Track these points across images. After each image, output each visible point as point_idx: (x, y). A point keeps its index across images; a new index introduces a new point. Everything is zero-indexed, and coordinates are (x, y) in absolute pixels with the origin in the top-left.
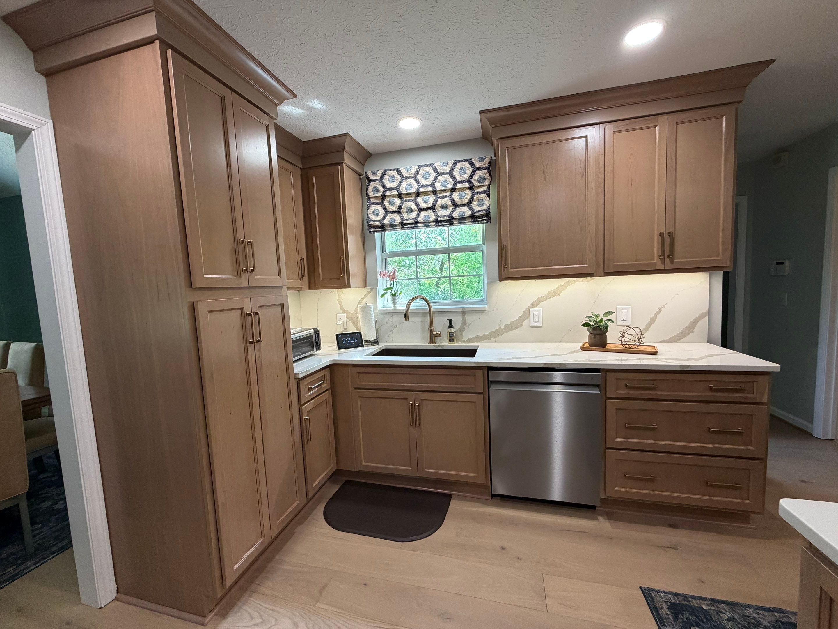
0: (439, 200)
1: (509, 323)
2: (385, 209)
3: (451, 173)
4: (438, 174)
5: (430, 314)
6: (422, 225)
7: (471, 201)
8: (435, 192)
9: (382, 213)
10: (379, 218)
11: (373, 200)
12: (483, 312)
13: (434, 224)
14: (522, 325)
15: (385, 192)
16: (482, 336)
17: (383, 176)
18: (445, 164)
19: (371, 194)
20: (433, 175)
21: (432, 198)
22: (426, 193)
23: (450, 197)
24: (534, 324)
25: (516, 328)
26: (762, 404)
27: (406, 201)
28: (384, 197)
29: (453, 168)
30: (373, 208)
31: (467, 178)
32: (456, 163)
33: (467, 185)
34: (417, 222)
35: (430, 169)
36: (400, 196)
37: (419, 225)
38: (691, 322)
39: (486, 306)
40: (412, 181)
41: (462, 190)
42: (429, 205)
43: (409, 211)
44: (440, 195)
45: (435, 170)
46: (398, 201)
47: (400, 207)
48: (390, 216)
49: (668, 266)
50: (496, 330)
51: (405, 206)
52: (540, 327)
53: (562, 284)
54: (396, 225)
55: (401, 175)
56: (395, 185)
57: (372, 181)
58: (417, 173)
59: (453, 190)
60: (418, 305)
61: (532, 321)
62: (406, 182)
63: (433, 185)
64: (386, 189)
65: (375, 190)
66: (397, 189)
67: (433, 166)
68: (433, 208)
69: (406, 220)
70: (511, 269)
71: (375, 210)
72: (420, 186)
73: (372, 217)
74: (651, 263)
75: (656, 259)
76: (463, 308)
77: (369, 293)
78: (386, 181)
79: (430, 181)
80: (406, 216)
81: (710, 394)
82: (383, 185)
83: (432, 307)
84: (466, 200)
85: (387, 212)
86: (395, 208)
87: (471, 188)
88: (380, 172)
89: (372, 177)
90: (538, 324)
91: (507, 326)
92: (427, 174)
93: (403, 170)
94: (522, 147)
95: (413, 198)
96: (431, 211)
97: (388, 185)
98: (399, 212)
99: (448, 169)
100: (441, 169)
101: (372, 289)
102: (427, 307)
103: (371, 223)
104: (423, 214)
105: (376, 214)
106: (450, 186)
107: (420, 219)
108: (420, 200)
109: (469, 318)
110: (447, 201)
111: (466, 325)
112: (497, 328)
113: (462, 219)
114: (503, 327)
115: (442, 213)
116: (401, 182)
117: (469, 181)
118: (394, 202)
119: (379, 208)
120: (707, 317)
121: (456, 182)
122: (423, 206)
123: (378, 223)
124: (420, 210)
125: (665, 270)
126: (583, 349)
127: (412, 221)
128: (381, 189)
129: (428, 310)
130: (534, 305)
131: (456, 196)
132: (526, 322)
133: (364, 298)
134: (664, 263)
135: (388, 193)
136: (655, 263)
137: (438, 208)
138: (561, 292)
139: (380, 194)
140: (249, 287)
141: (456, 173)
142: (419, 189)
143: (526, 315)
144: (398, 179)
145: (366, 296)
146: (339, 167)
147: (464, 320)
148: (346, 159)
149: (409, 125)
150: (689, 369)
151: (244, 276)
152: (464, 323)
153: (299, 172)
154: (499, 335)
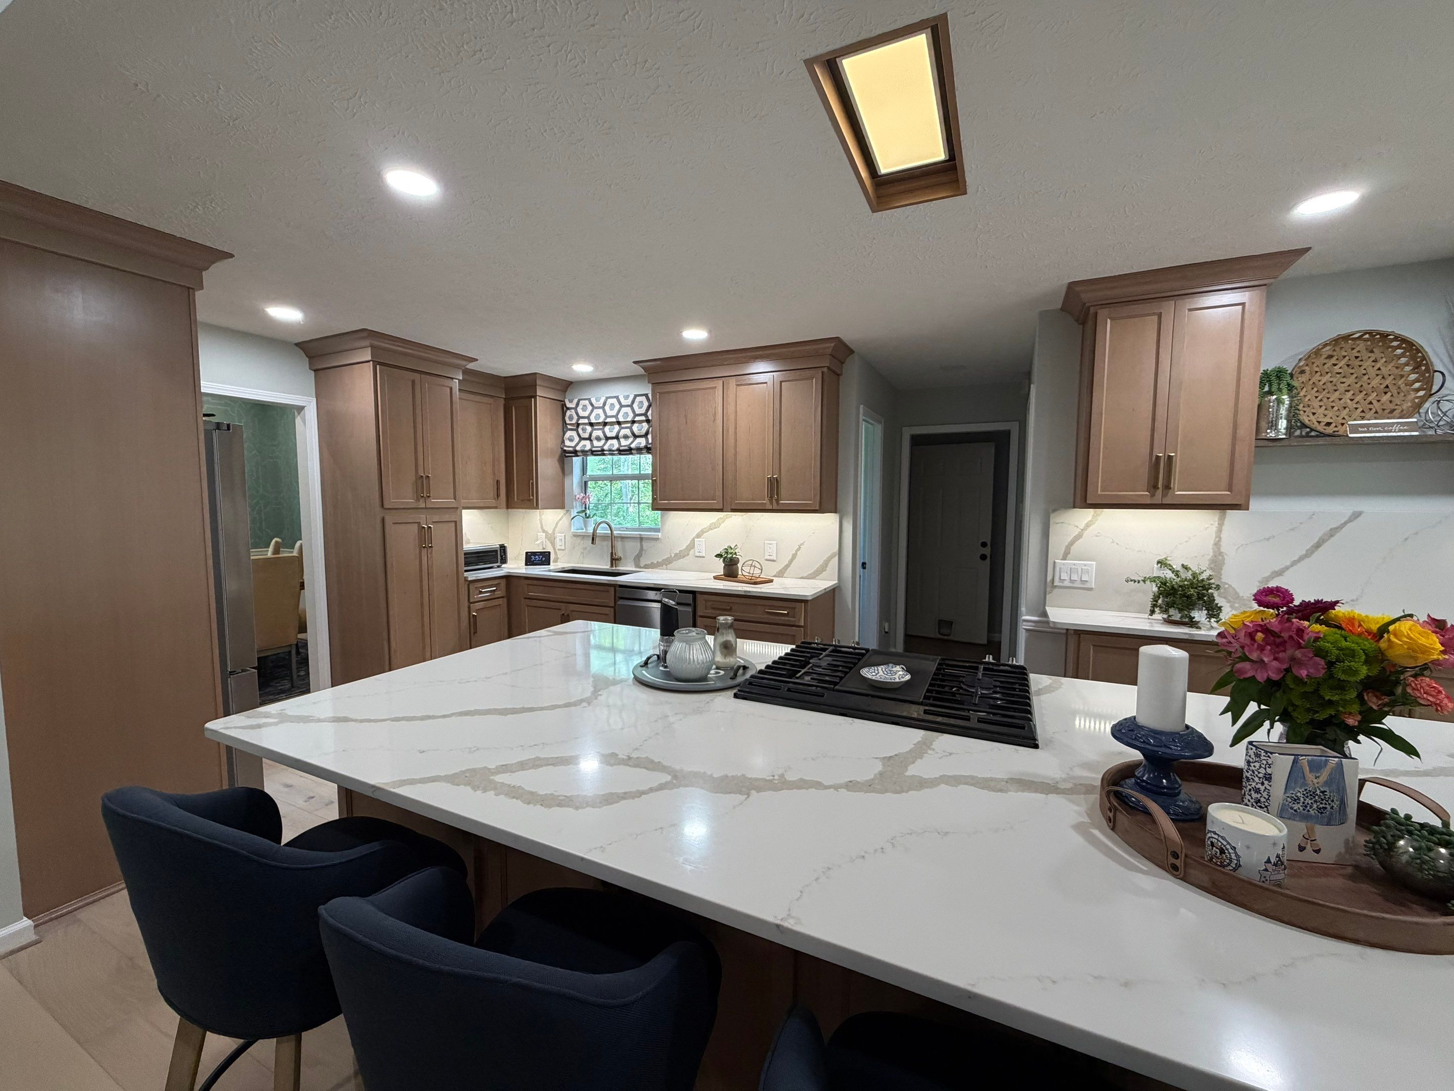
0: (622, 430)
1: (678, 552)
2: (579, 435)
3: (631, 406)
4: (622, 406)
5: (612, 538)
6: (607, 452)
7: (647, 434)
8: (619, 423)
9: (577, 439)
10: (573, 444)
11: (569, 427)
12: (657, 539)
13: (617, 452)
14: (688, 555)
15: (578, 420)
16: (655, 562)
17: (578, 404)
18: (627, 397)
19: (568, 422)
20: (617, 406)
21: (617, 427)
22: (612, 424)
23: (631, 428)
24: (698, 554)
25: (684, 557)
26: (799, 626)
27: (595, 429)
28: (578, 425)
29: (633, 402)
30: (569, 434)
31: (643, 412)
32: (636, 396)
33: (643, 418)
34: (603, 450)
35: (614, 401)
36: (591, 424)
37: (605, 452)
38: (824, 561)
39: (660, 534)
40: (600, 411)
41: (640, 422)
42: (614, 434)
43: (598, 439)
44: (623, 426)
45: (620, 403)
46: (589, 428)
47: (591, 435)
48: (583, 442)
49: (775, 507)
50: (668, 558)
51: (595, 434)
52: (703, 557)
53: (722, 517)
54: (587, 451)
55: (592, 404)
56: (586, 414)
57: (568, 409)
58: (605, 404)
59: (633, 422)
60: (602, 530)
61: (696, 552)
62: (596, 411)
63: (616, 416)
64: (579, 417)
65: (571, 418)
66: (588, 418)
67: (617, 398)
68: (617, 437)
69: (595, 447)
70: (660, 500)
71: (570, 436)
72: (607, 417)
73: (567, 443)
74: (763, 503)
75: (766, 501)
76: (640, 534)
77: (565, 514)
78: (579, 410)
79: (614, 413)
80: (596, 443)
81: (766, 616)
82: (577, 414)
83: (615, 532)
84: (643, 431)
85: (581, 439)
86: (586, 435)
87: (648, 421)
88: (575, 401)
89: (569, 405)
90: (701, 554)
91: (676, 555)
92: (612, 405)
93: (593, 401)
94: (668, 392)
95: (601, 427)
96: (616, 440)
97: (581, 413)
98: (589, 439)
99: (629, 402)
100: (624, 402)
101: (568, 511)
102: (610, 532)
103: (565, 448)
104: (610, 442)
105: (571, 440)
106: (629, 419)
107: (606, 448)
108: (607, 428)
109: (646, 545)
110: (627, 432)
111: (644, 552)
112: (669, 556)
113: (639, 450)
114: (673, 556)
115: (624, 442)
116: (592, 411)
117: (645, 414)
118: (586, 429)
119: (574, 433)
120: (837, 558)
121: (636, 415)
122: (609, 435)
123: (571, 449)
124: (607, 438)
125: (772, 509)
126: (716, 578)
127: (599, 449)
128: (575, 417)
129: (610, 535)
130: (698, 536)
131: (635, 428)
132: (691, 552)
133: (560, 520)
134: (772, 503)
135: (581, 421)
136: (765, 503)
137: (621, 438)
138: (720, 525)
139: (574, 421)
140: (426, 508)
141: (635, 406)
142: (606, 419)
143: (692, 546)
144: (590, 408)
145: (562, 517)
146: (533, 399)
147: (642, 546)
148: (540, 392)
149: (582, 369)
150: (750, 594)
151: (422, 500)
152: (642, 549)
153: (502, 402)
154: (670, 563)
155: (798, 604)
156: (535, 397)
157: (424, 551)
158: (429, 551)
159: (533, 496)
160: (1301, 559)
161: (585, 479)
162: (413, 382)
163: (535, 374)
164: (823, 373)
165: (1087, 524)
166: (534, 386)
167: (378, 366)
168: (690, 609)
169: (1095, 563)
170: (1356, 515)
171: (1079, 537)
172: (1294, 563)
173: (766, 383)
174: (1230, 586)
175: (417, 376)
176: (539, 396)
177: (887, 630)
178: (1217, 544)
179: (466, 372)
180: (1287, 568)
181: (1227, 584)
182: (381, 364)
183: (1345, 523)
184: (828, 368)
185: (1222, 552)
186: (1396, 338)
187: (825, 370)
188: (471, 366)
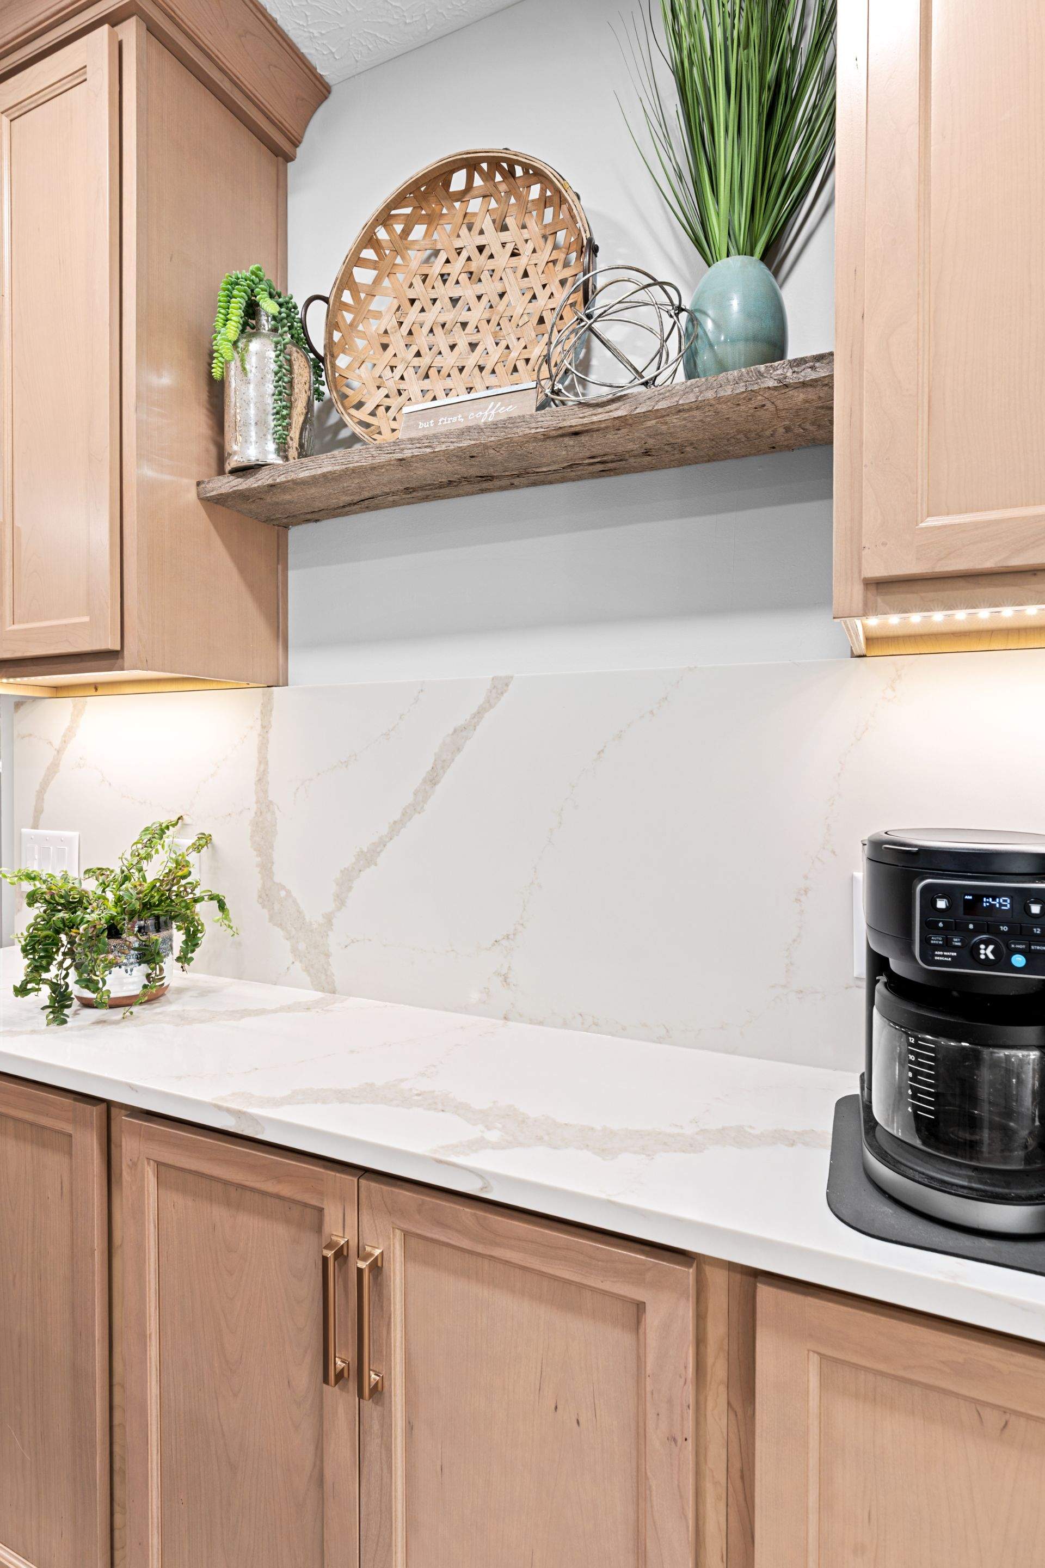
160: (408, 813)
165: (64, 736)
169: (75, 834)
170: (500, 686)
171: (53, 768)
172: (396, 827)
174: (288, 892)
178: (262, 779)
180: (382, 843)
181: (284, 888)
183: (479, 714)
185: (271, 802)
186: (536, 174)
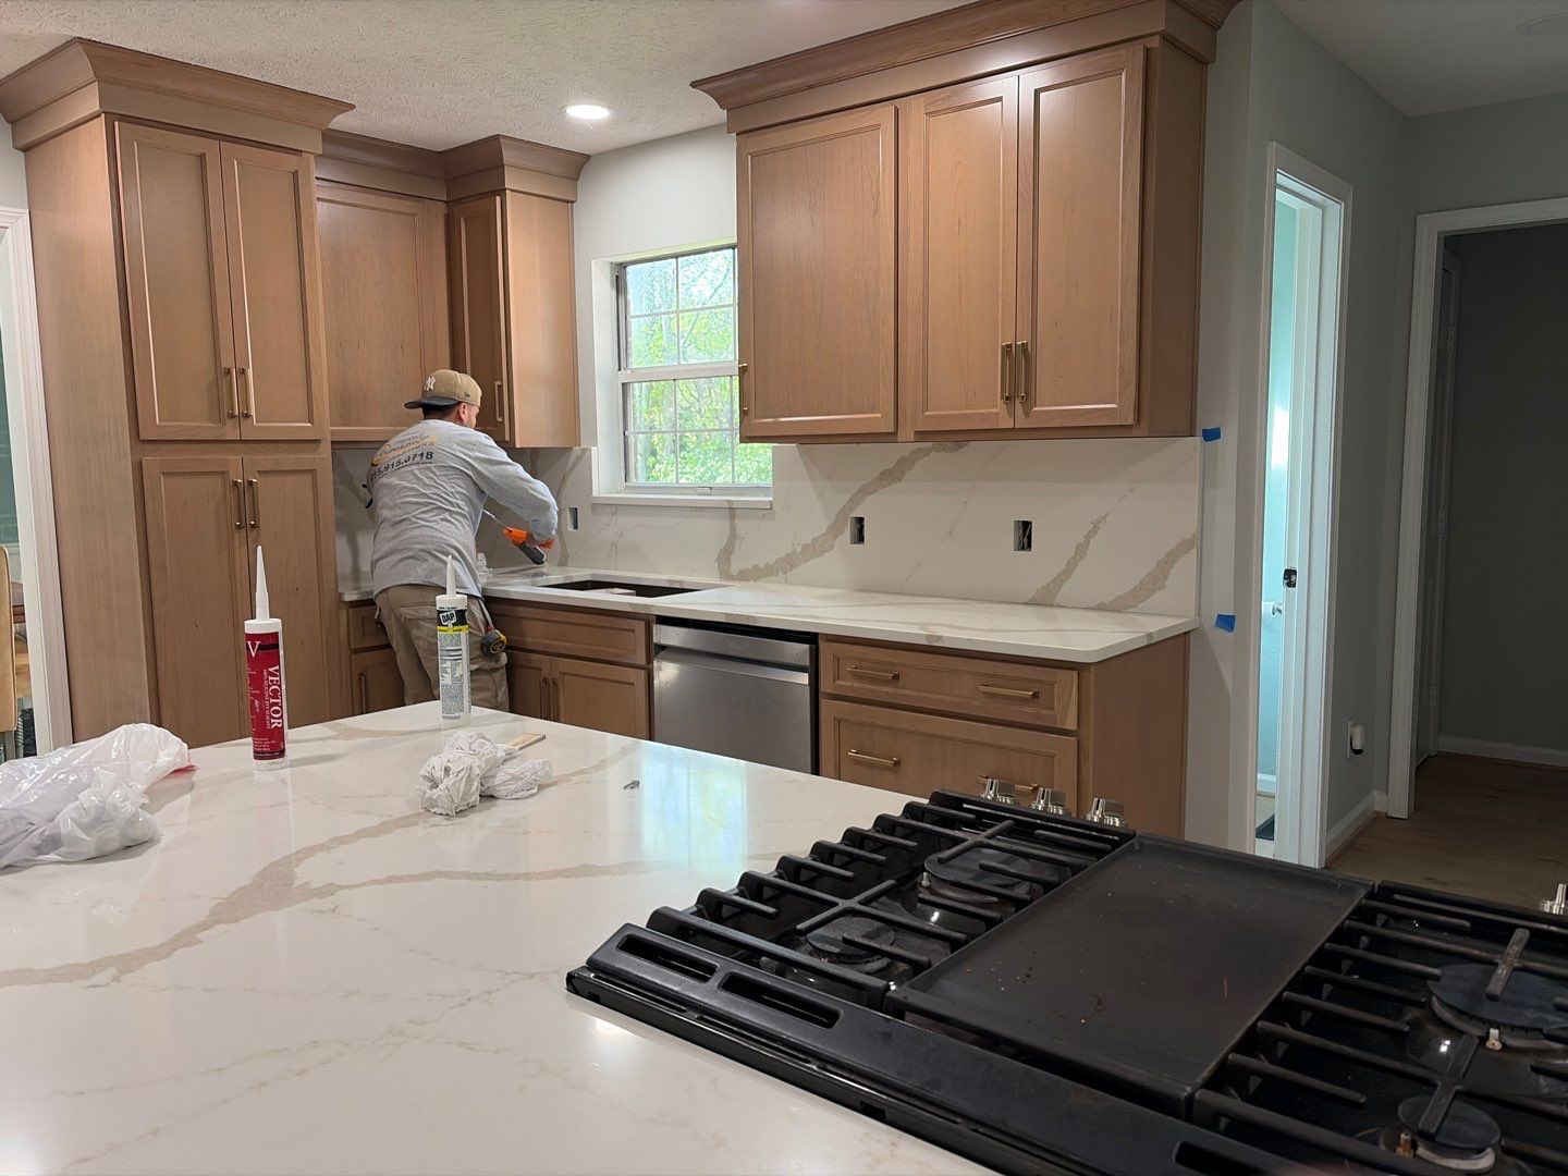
1: (810, 542)
12: (765, 511)
14: (832, 547)
16: (762, 566)
25: (822, 553)
38: (1160, 562)
39: (771, 499)
49: (1020, 422)
50: (788, 556)
53: (905, 455)
70: (756, 417)
74: (990, 414)
75: (999, 407)
76: (731, 500)
91: (805, 548)
94: (773, 151)
109: (742, 525)
111: (737, 541)
112: (789, 550)
114: (799, 549)
125: (1014, 429)
130: (854, 503)
132: (840, 541)
134: (1012, 414)
136: (998, 414)
138: (902, 475)
140: (241, 441)
143: (841, 525)
146: (498, 198)
147: (733, 529)
148: (511, 181)
149: (588, 114)
150: (940, 644)
151: (230, 424)
152: (733, 536)
153: (441, 209)
154: (792, 567)
155: (1061, 674)
156: (502, 192)
157: (239, 537)
158: (252, 535)
159: (502, 415)
161: (624, 376)
162: (202, 157)
163: (497, 137)
164: (1147, 51)
166: (499, 167)
167: (116, 123)
168: (804, 678)
173: (1000, 99)
175: (210, 147)
176: (512, 190)
177: (1357, 746)
179: (331, 137)
182: (123, 118)
184: (1165, 37)
187: (1155, 42)
188: (341, 122)
